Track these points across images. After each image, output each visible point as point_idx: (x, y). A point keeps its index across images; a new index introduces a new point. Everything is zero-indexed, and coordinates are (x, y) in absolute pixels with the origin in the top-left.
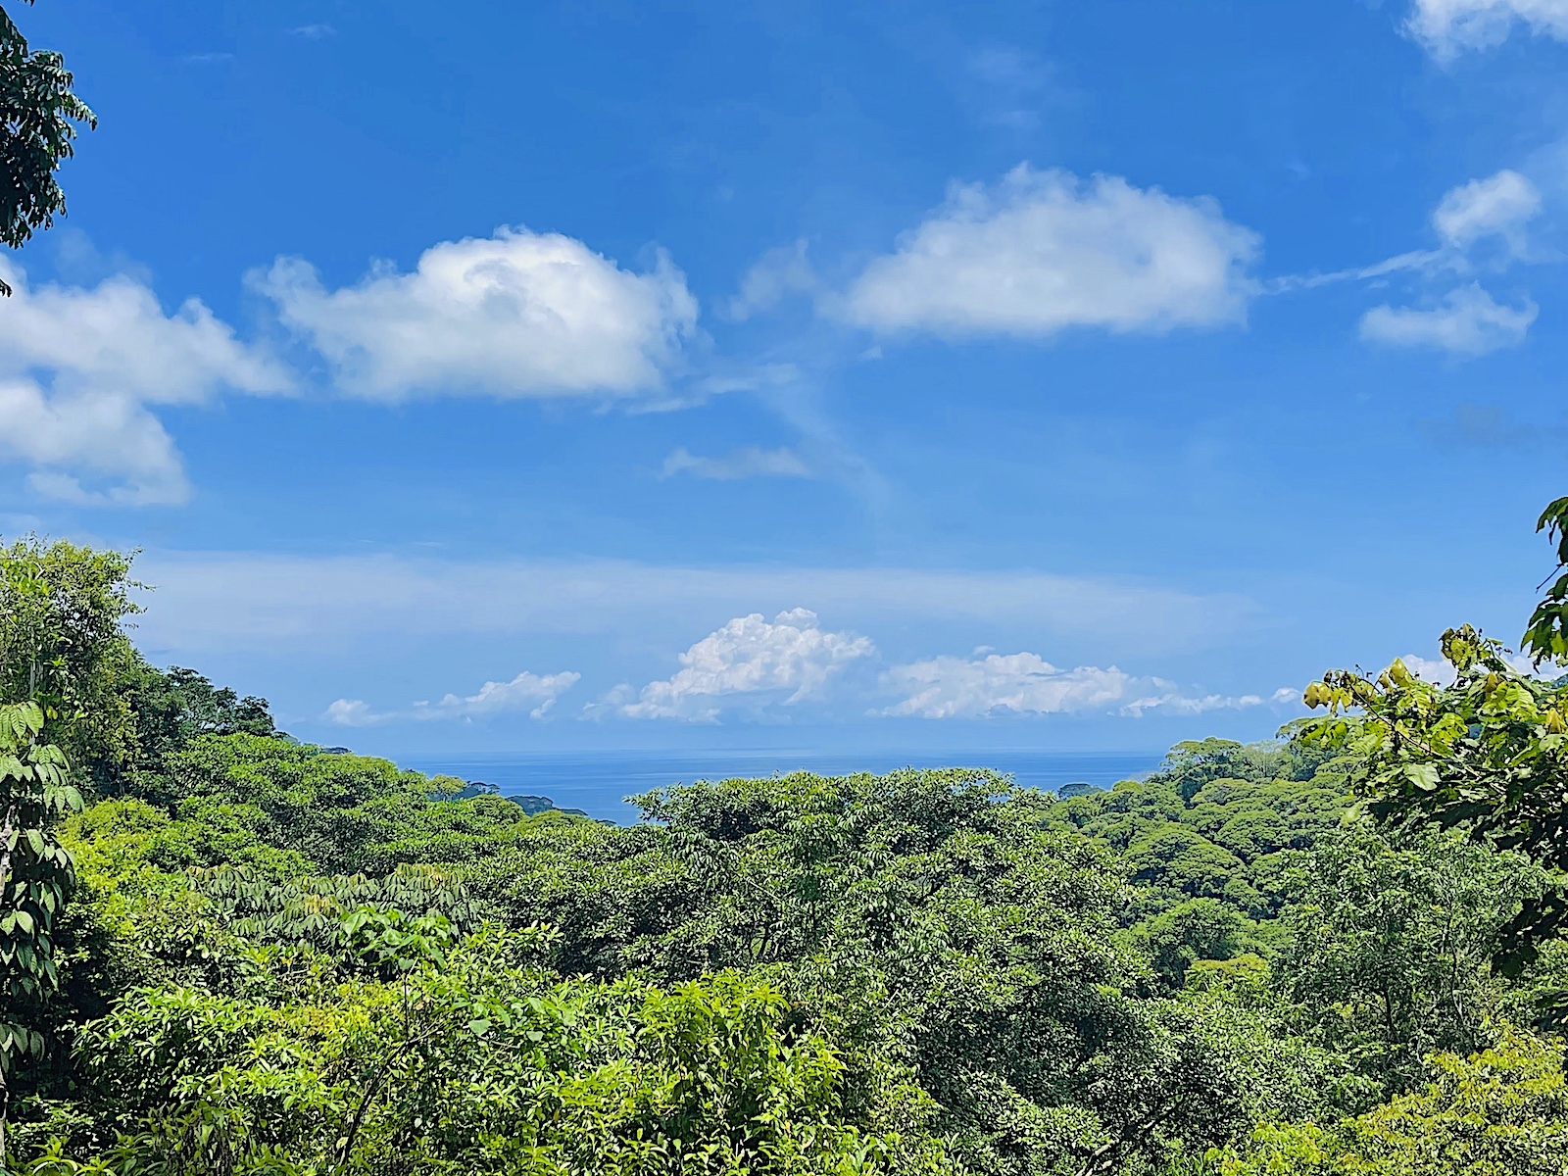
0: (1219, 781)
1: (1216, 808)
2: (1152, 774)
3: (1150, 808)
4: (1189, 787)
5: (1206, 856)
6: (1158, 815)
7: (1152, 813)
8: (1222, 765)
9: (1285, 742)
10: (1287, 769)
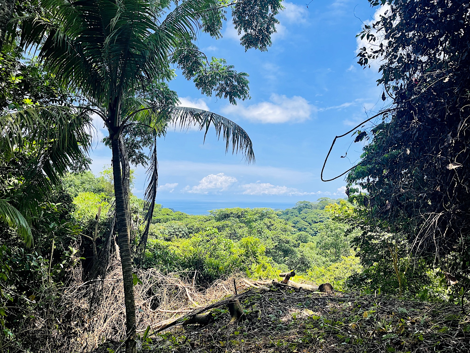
0: (306, 209)
1: (305, 214)
2: (293, 207)
3: (292, 214)
4: (300, 210)
5: (303, 224)
6: (294, 215)
7: (293, 215)
8: (307, 206)
9: (318, 202)
10: (319, 207)
